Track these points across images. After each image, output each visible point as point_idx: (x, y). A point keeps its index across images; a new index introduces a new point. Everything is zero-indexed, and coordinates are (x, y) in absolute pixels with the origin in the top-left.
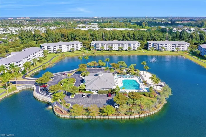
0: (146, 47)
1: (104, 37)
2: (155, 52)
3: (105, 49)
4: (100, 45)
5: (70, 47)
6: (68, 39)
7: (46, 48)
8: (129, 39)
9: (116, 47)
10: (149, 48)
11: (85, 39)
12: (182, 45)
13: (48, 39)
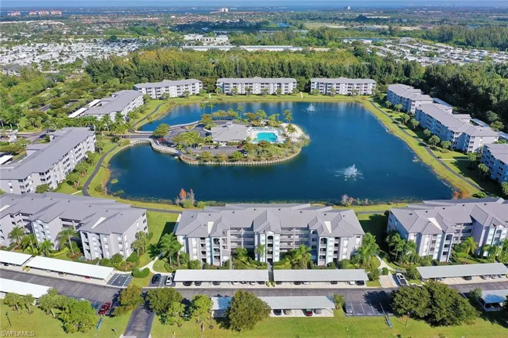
0: (307, 90)
1: (238, 71)
2: (321, 96)
3: (239, 91)
4: (232, 86)
5: (183, 89)
6: (176, 74)
7: (144, 92)
8: (282, 75)
9: (257, 89)
10: (312, 90)
11: (205, 74)
12: (364, 86)
13: (141, 75)
